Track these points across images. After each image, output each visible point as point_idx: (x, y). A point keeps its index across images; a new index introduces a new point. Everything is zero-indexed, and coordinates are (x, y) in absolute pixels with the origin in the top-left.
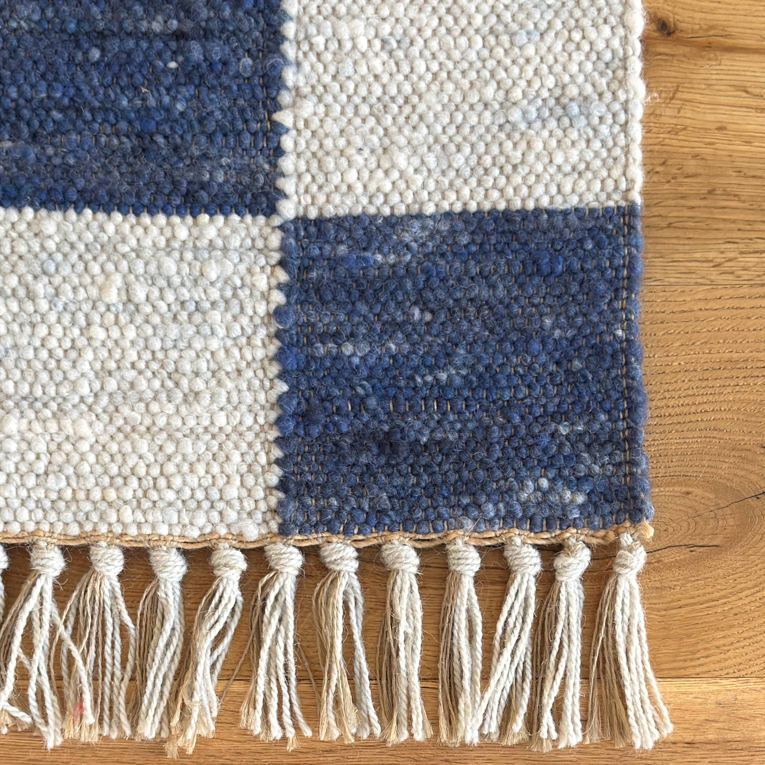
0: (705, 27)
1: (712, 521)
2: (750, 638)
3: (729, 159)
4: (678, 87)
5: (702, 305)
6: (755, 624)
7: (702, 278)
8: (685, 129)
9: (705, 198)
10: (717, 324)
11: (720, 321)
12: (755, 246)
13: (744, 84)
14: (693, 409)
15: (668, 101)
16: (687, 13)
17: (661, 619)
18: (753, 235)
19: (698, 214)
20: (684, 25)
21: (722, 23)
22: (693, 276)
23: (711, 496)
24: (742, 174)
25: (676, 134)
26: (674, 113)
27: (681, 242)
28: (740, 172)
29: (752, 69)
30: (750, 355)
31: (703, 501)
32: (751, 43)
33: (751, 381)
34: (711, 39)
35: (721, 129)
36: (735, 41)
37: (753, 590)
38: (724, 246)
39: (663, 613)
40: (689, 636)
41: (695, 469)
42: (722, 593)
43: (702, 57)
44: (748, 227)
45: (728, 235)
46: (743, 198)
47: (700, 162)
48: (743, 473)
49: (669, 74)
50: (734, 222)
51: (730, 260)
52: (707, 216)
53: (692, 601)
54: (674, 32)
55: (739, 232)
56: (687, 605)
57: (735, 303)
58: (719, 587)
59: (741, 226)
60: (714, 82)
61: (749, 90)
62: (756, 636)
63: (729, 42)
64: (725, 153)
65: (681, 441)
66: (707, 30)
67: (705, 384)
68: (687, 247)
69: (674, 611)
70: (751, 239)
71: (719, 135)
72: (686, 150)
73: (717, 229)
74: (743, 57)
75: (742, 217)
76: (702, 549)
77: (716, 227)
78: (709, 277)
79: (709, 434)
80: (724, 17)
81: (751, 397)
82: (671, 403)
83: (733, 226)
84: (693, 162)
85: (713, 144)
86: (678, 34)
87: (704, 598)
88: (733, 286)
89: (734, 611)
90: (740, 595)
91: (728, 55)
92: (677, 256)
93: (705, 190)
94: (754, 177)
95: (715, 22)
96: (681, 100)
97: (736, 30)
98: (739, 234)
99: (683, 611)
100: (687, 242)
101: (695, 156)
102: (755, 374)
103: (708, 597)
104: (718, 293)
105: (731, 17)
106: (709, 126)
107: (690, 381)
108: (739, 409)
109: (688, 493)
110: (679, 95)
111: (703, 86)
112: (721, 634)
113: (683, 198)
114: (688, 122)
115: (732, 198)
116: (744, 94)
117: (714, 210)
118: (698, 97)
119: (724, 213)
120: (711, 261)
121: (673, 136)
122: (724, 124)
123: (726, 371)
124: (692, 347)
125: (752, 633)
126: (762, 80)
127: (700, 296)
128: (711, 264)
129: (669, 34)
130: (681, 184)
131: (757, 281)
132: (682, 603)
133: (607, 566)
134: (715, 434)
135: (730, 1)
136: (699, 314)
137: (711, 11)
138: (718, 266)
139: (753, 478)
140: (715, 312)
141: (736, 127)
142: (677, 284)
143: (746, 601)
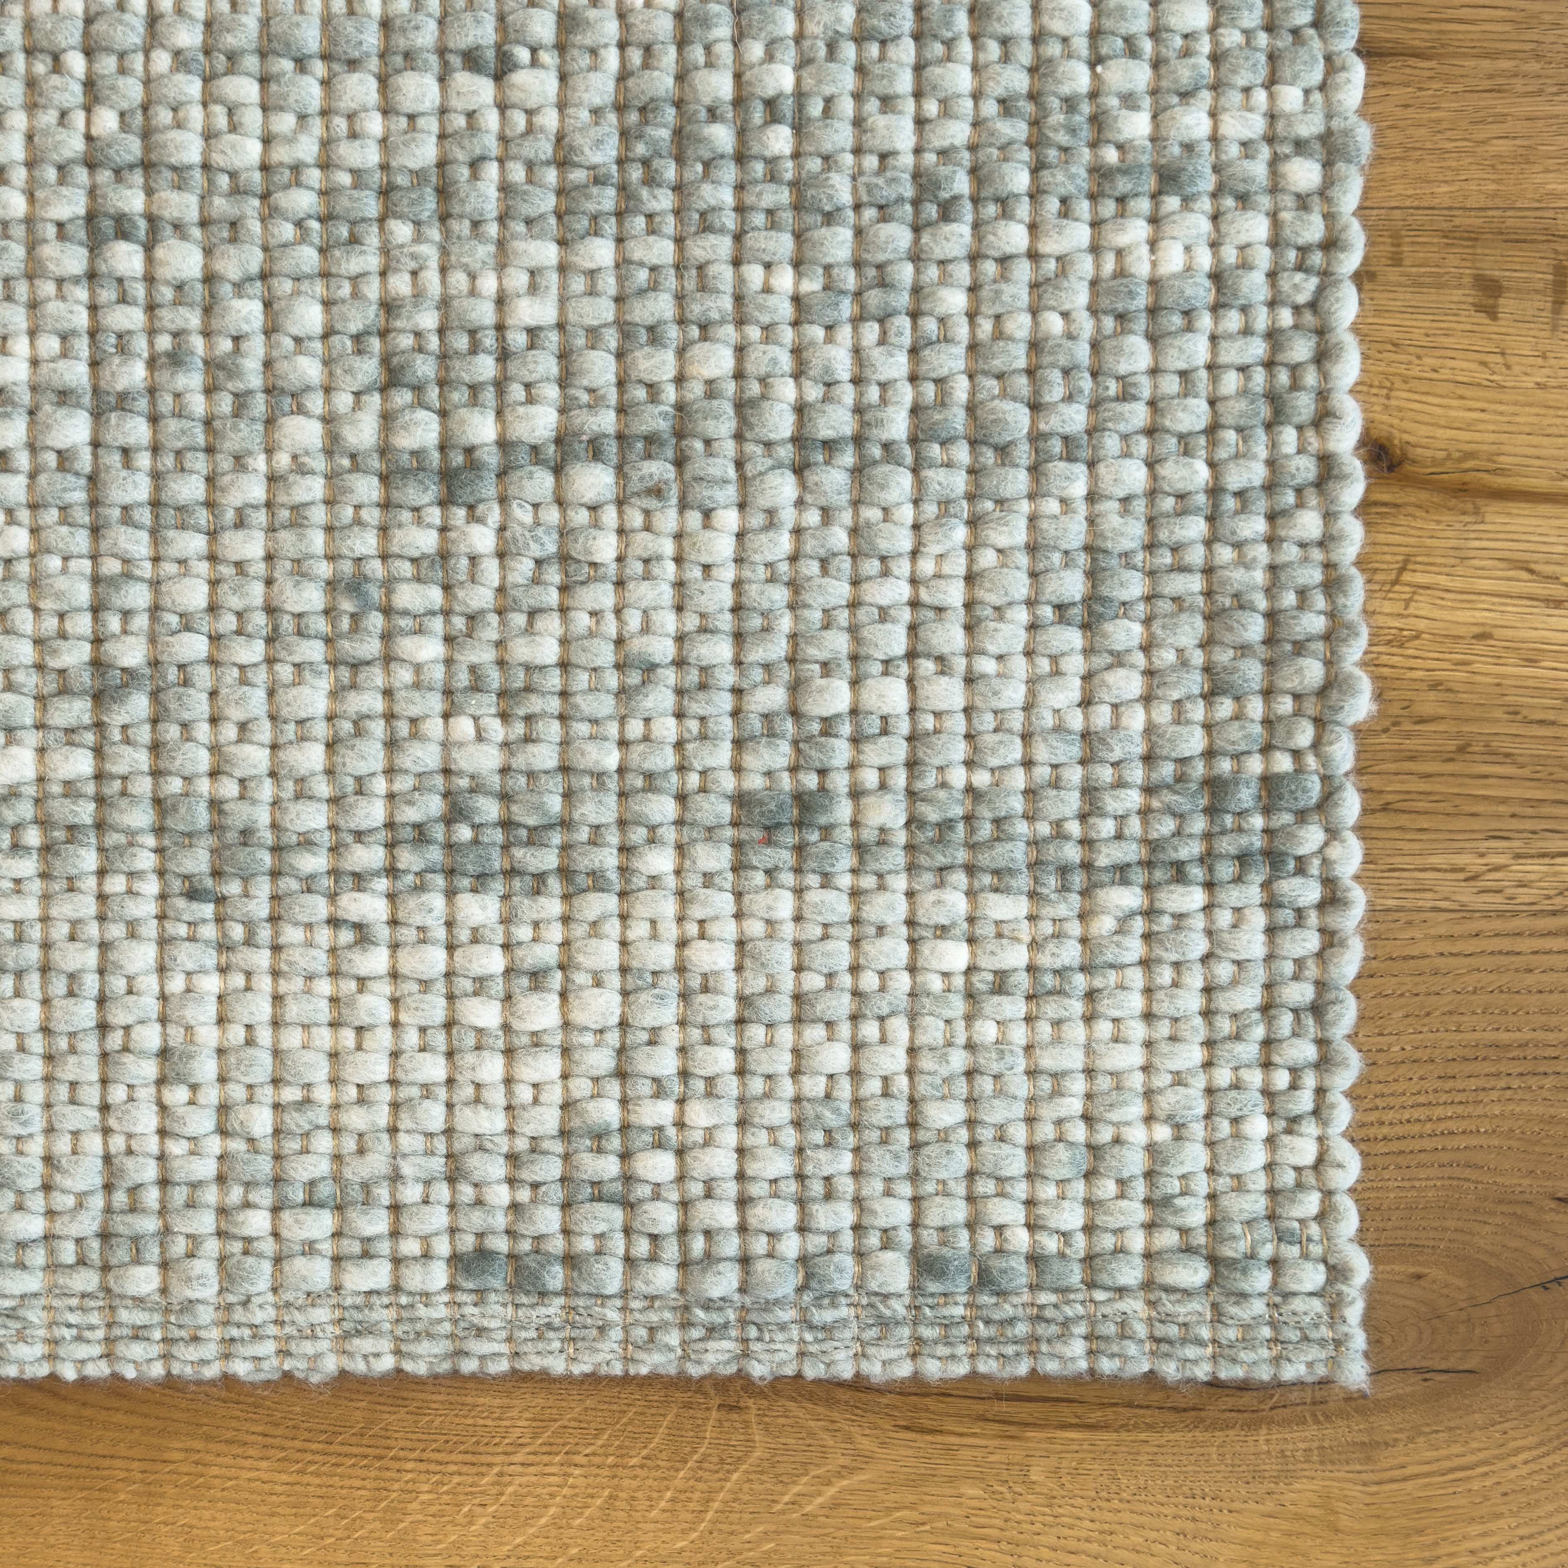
0: (1457, 455)
1: (1462, 1328)
2: (1531, 1536)
3: (1498, 690)
4: (1406, 562)
5: (1444, 946)
6: (1540, 1512)
7: (1446, 899)
8: (1417, 637)
9: (1452, 760)
10: (1472, 980)
11: (1476, 976)
12: (1543, 844)
13: (1526, 556)
14: (1428, 1128)
15: (1387, 587)
16: (1424, 430)
17: (1368, 1500)
18: (1537, 825)
19: (1438, 788)
20: (1419, 451)
21: (1485, 447)
22: (1429, 895)
23: (1460, 1283)
24: (1519, 717)
25: (1401, 646)
26: (1398, 608)
27: (1408, 836)
28: (1516, 713)
29: (1539, 530)
30: (1530, 1035)
31: (1445, 1291)
32: (1541, 484)
33: (1533, 1082)
34: (1467, 477)
35: (1482, 636)
36: (1509, 481)
37: (1536, 1452)
38: (1486, 844)
39: (1374, 1488)
40: (1420, 1532)
41: (1431, 1234)
42: (1482, 1455)
43: (1450, 509)
44: (1530, 811)
45: (1495, 824)
46: (1520, 759)
47: (1442, 696)
48: (1518, 1244)
49: (1392, 539)
50: (1504, 801)
51: (1497, 869)
52: (1456, 790)
53: (1426, 1468)
54: (1400, 463)
55: (1514, 820)
56: (1418, 1476)
57: (1505, 944)
58: (1475, 1445)
59: (1517, 810)
60: (1471, 554)
61: (1533, 566)
62: (1541, 1533)
63: (1501, 482)
64: (1489, 680)
65: (1407, 1184)
66: (1461, 460)
67: (1449, 1084)
68: (1417, 846)
69: (1395, 1486)
70: (1534, 832)
71: (1479, 647)
72: (1419, 674)
73: (1473, 815)
74: (1524, 508)
75: (1519, 793)
76: (1444, 1377)
77: (1474, 809)
78: (1457, 897)
79: (1457, 1172)
80: (1492, 437)
81: (1534, 1110)
82: (1390, 1116)
83: (1502, 809)
84: (1432, 695)
85: (1468, 663)
86: (1408, 468)
87: (1447, 1465)
88: (1501, 914)
89: (1501, 1490)
90: (1513, 1460)
91: (1496, 506)
92: (1398, 861)
93: (1452, 745)
94: (1541, 722)
95: (1473, 446)
96: (1408, 585)
97: (1509, 459)
98: (1515, 824)
99: (1409, 1486)
100: (1418, 836)
101: (1435, 686)
102: (1542, 1069)
103: (1457, 1462)
104: (1473, 927)
105: (1504, 437)
106: (1461, 631)
107: (1422, 1078)
108: (1511, 1130)
109: (1419, 1277)
110: (1407, 577)
111: (1453, 561)
112: (1475, 1529)
113: (1411, 759)
114: (1422, 625)
115: (1500, 759)
116: (1525, 575)
117: (1467, 781)
118: (1443, 580)
119: (1485, 786)
120: (1462, 870)
121: (1395, 650)
122: (1487, 629)
123: (1485, 1064)
124: (1426, 1020)
125: (1534, 1529)
126: (1559, 549)
127: (1442, 930)
128: (1462, 876)
129: (1391, 468)
130: (1408, 735)
131: (1545, 905)
132: (1408, 1471)
133: (1271, 1403)
134: (1467, 1173)
135: (1502, 408)
136: (1439, 962)
137: (1468, 427)
138: (1474, 878)
139: (1539, 1253)
140: (1469, 960)
141: (1510, 633)
142: (1399, 909)
143: (1524, 1470)
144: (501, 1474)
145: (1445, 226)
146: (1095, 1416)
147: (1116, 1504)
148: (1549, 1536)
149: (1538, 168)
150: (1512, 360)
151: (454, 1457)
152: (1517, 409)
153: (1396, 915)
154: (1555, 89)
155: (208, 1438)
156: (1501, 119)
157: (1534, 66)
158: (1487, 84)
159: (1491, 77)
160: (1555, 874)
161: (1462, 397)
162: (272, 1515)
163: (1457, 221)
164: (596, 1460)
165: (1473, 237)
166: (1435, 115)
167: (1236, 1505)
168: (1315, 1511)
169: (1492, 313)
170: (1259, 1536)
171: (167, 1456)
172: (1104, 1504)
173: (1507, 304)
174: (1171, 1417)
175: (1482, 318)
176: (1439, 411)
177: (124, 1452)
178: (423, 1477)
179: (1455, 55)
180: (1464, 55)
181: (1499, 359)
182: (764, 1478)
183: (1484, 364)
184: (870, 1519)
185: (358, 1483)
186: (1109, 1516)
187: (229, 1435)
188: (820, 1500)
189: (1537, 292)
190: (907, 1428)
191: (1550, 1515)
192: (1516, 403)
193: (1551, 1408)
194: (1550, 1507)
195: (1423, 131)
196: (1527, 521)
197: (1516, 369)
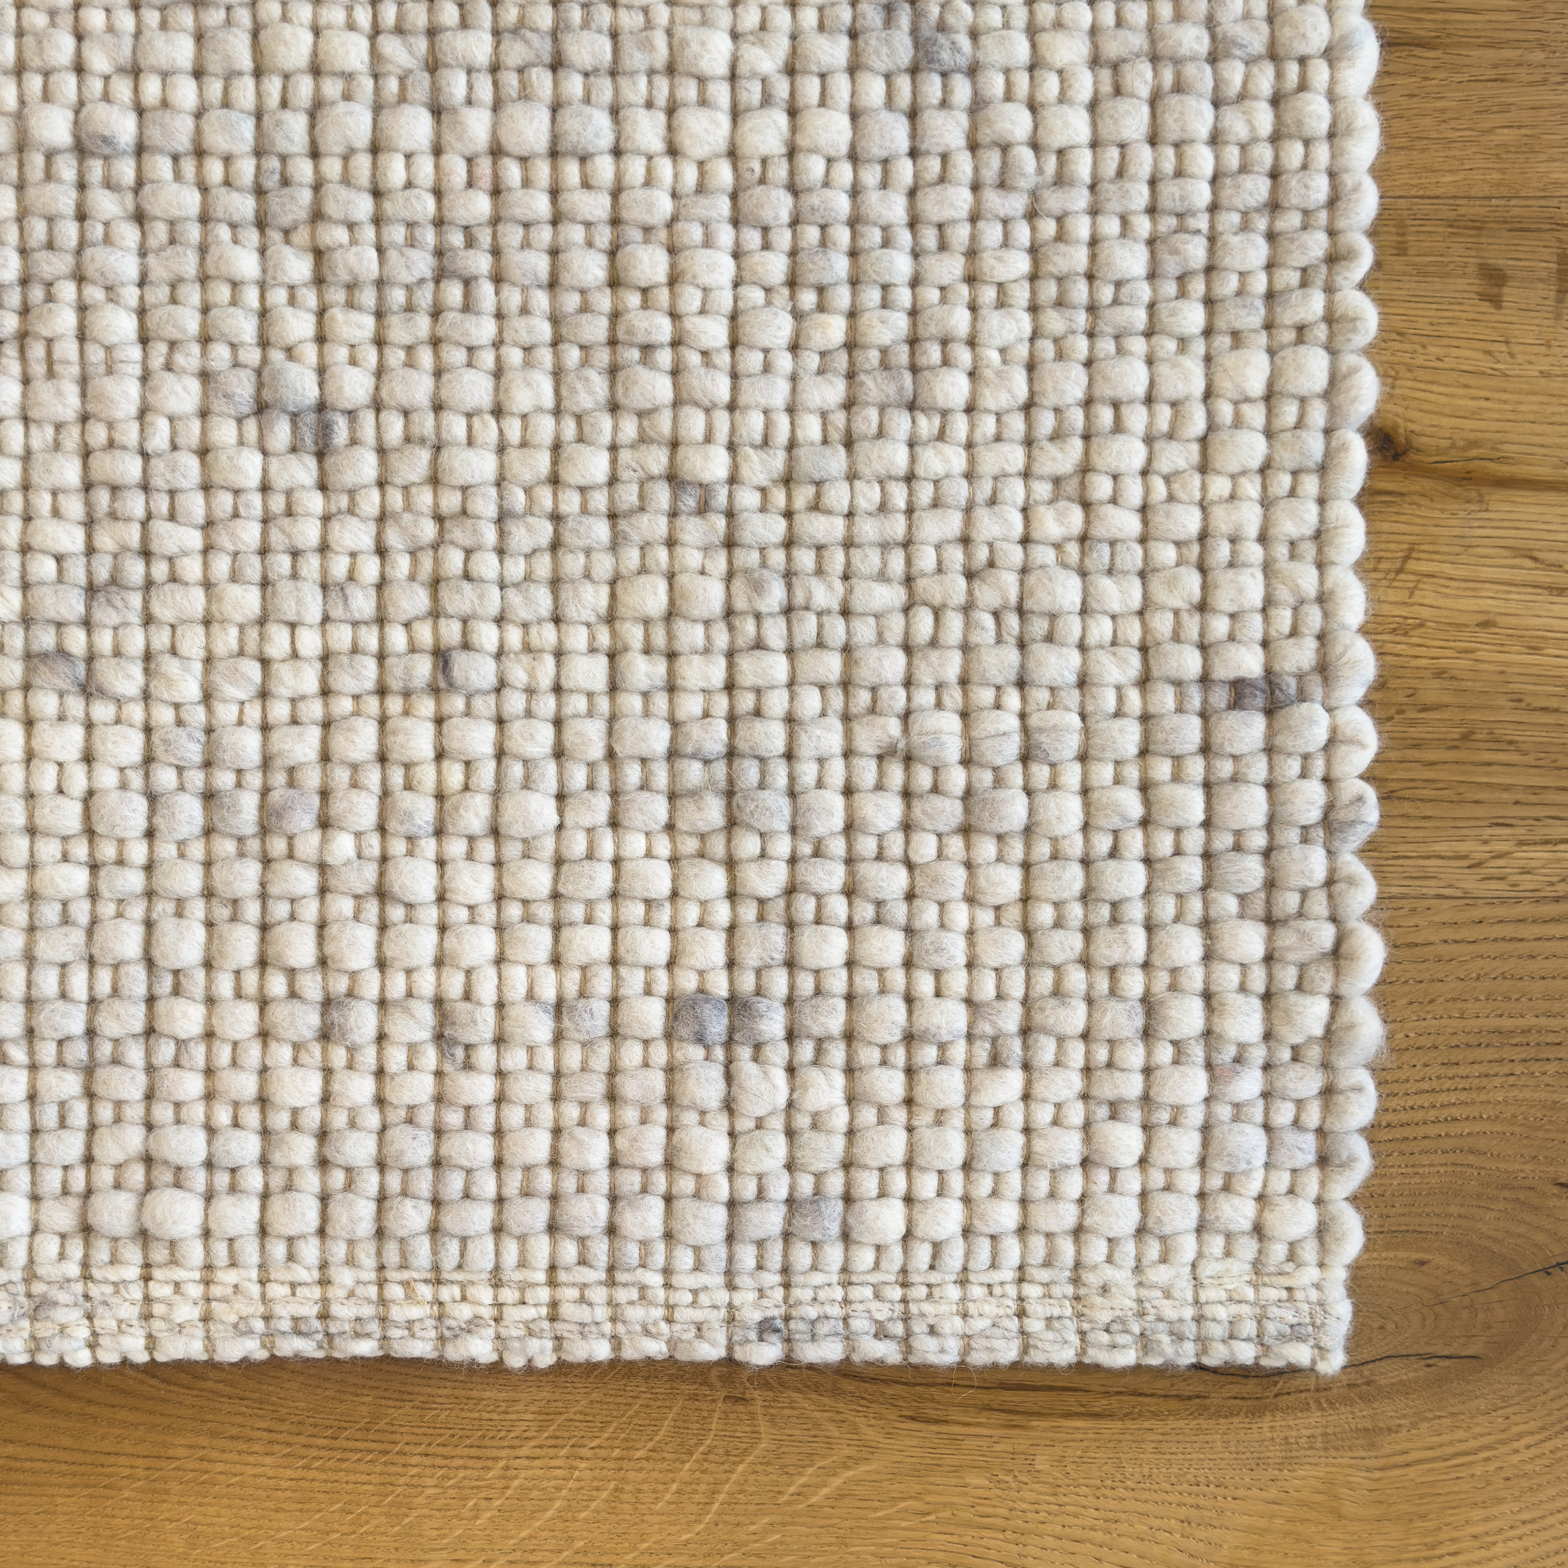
0: (1462, 443)
1: (1465, 1314)
2: (1533, 1521)
3: (1501, 678)
4: (1411, 550)
5: (1448, 933)
6: (1542, 1496)
7: (1450, 886)
8: (1421, 625)
9: (1456, 748)
10: (1475, 967)
11: (1480, 962)
12: (1546, 831)
13: (1530, 544)
14: (1432, 1115)
15: (1392, 576)
16: (1427, 419)
17: (1373, 1486)
18: (1540, 812)
19: (1442, 775)
20: (1424, 440)
21: (1490, 436)
22: (1433, 883)
23: (1464, 1269)
24: (1522, 705)
25: (1406, 634)
26: (1403, 596)
27: (1412, 824)
28: (1520, 701)
29: (1543, 518)
30: (1534, 1021)
31: (1449, 1278)
32: (1543, 471)
33: (1536, 1067)
34: (1472, 465)
35: (1485, 625)
36: (1513, 469)
37: (1538, 1437)
38: (1490, 831)
39: (1377, 1474)
40: (1423, 1517)
41: (1435, 1221)
42: (1485, 1440)
43: (1455, 497)
44: (1533, 798)
45: (1498, 812)
46: (1524, 747)
47: (1446, 684)
48: (1521, 1230)
49: (1396, 527)
50: (1507, 788)
51: (1500, 856)
52: (1460, 778)
53: (1429, 1454)
54: (1405, 452)
55: (1518, 807)
56: (1420, 1462)
57: (1508, 931)
58: (1477, 1430)
59: (1520, 797)
60: (1475, 542)
61: (1537, 554)
62: (1542, 1517)
63: (1505, 470)
64: (1492, 667)
65: (1410, 1170)
66: (1464, 449)
67: (1453, 1071)
68: (1421, 833)
69: (1397, 1472)
70: (1537, 819)
71: (1483, 635)
72: (1423, 662)
73: (1476, 802)
74: (1529, 496)
75: (1522, 780)
76: (1447, 1362)
77: (1478, 797)
78: (1460, 884)
79: (1460, 1158)
80: (1497, 426)
81: (1536, 1096)
83: (1505, 796)
84: (1436, 683)
85: (1472, 651)
86: (1413, 456)
87: (1450, 1450)
88: (1504, 901)
89: (1504, 1474)
90: (1516, 1445)
91: (1500, 494)
92: (1403, 849)
93: (1456, 733)
94: (1544, 709)
95: (1478, 435)
96: (1414, 573)
97: (1513, 448)
98: (1519, 811)
99: (1412, 1472)
100: (1422, 824)
101: (1439, 674)
102: (1544, 1055)
103: (1462, 1447)
104: (1477, 913)
105: (1508, 426)
106: (1466, 619)
107: (1425, 1065)
108: (1514, 1116)
109: (1422, 1263)
110: (1411, 565)
111: (1457, 549)
112: (1478, 1514)
113: (1414, 746)
114: (1426, 613)
115: (1503, 746)
116: (1528, 563)
117: (1471, 768)
118: (1447, 568)
119: (1489, 774)
120: (1465, 857)
121: (1398, 638)
122: (1492, 617)
123: (1490, 1050)
124: (1429, 1008)
125: (1536, 1514)
126: (1563, 537)
127: (1445, 917)
128: (1465, 863)
129: (1396, 457)
130: (1413, 723)
131: (1548, 892)
132: (1410, 1458)
133: (1275, 1390)
134: (1471, 1159)
135: (1505, 396)
136: (1443, 949)
137: (1473, 415)
138: (1478, 865)
139: (1540, 1238)
140: (1472, 947)
141: (1513, 621)
142: (1404, 897)
143: (1527, 1454)
144: (507, 1468)
145: (1451, 215)
146: (1100, 1405)
147: (1121, 1492)
148: (1551, 1520)
149: (1542, 157)
150: (1516, 349)
151: (459, 1451)
152: (1522, 398)
153: (1400, 903)
154: (1559, 79)
155: (214, 1434)
156: (1505, 108)
157: (1539, 56)
158: (1491, 74)
159: (1495, 66)
160: (1559, 860)
161: (1466, 386)
162: (277, 1510)
163: (1462, 211)
164: (602, 1453)
165: (1478, 226)
166: (1439, 104)
167: (1241, 1492)
168: (1319, 1498)
169: (1496, 302)
170: (1263, 1523)
171: (171, 1453)
172: (1108, 1492)
173: (1510, 293)
174: (1174, 1404)
175: (1486, 307)
176: (1443, 400)
177: (129, 1449)
178: (428, 1471)
179: (1459, 45)
180: (1469, 44)
181: (1503, 347)
182: (770, 1469)
183: (1489, 353)
184: (876, 1509)
185: (363, 1478)
186: (1112, 1504)
187: (234, 1431)
188: (825, 1491)
189: (1540, 280)
190: (913, 1418)
191: (1552, 1499)
192: (1520, 392)
193: (1553, 1393)
194: (1552, 1492)
195: (1428, 121)
196: (1532, 509)
197: (1520, 359)
